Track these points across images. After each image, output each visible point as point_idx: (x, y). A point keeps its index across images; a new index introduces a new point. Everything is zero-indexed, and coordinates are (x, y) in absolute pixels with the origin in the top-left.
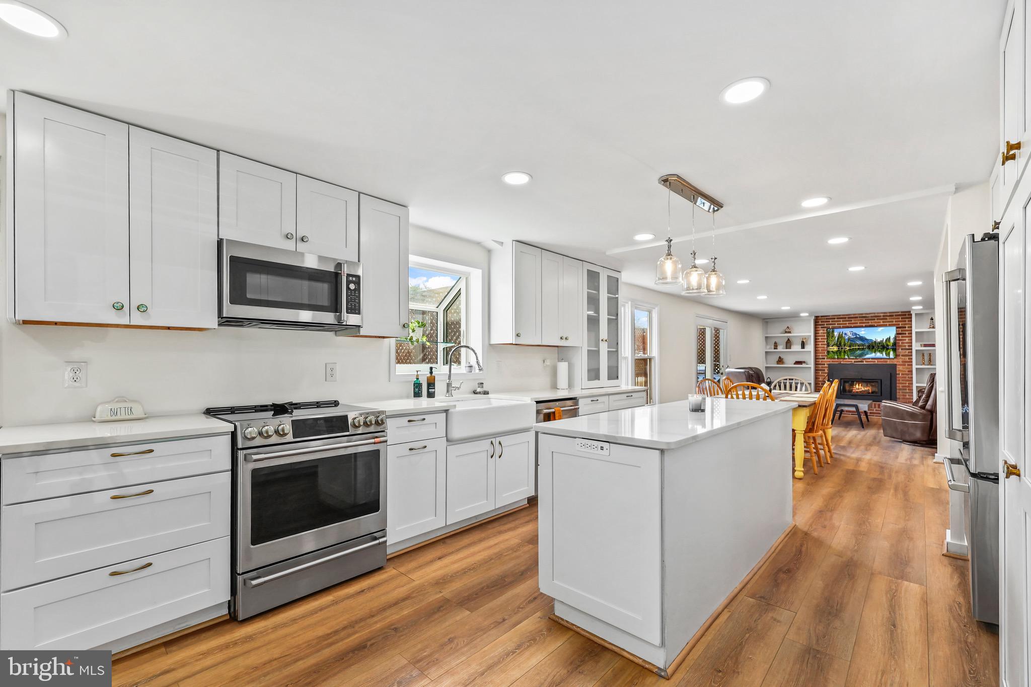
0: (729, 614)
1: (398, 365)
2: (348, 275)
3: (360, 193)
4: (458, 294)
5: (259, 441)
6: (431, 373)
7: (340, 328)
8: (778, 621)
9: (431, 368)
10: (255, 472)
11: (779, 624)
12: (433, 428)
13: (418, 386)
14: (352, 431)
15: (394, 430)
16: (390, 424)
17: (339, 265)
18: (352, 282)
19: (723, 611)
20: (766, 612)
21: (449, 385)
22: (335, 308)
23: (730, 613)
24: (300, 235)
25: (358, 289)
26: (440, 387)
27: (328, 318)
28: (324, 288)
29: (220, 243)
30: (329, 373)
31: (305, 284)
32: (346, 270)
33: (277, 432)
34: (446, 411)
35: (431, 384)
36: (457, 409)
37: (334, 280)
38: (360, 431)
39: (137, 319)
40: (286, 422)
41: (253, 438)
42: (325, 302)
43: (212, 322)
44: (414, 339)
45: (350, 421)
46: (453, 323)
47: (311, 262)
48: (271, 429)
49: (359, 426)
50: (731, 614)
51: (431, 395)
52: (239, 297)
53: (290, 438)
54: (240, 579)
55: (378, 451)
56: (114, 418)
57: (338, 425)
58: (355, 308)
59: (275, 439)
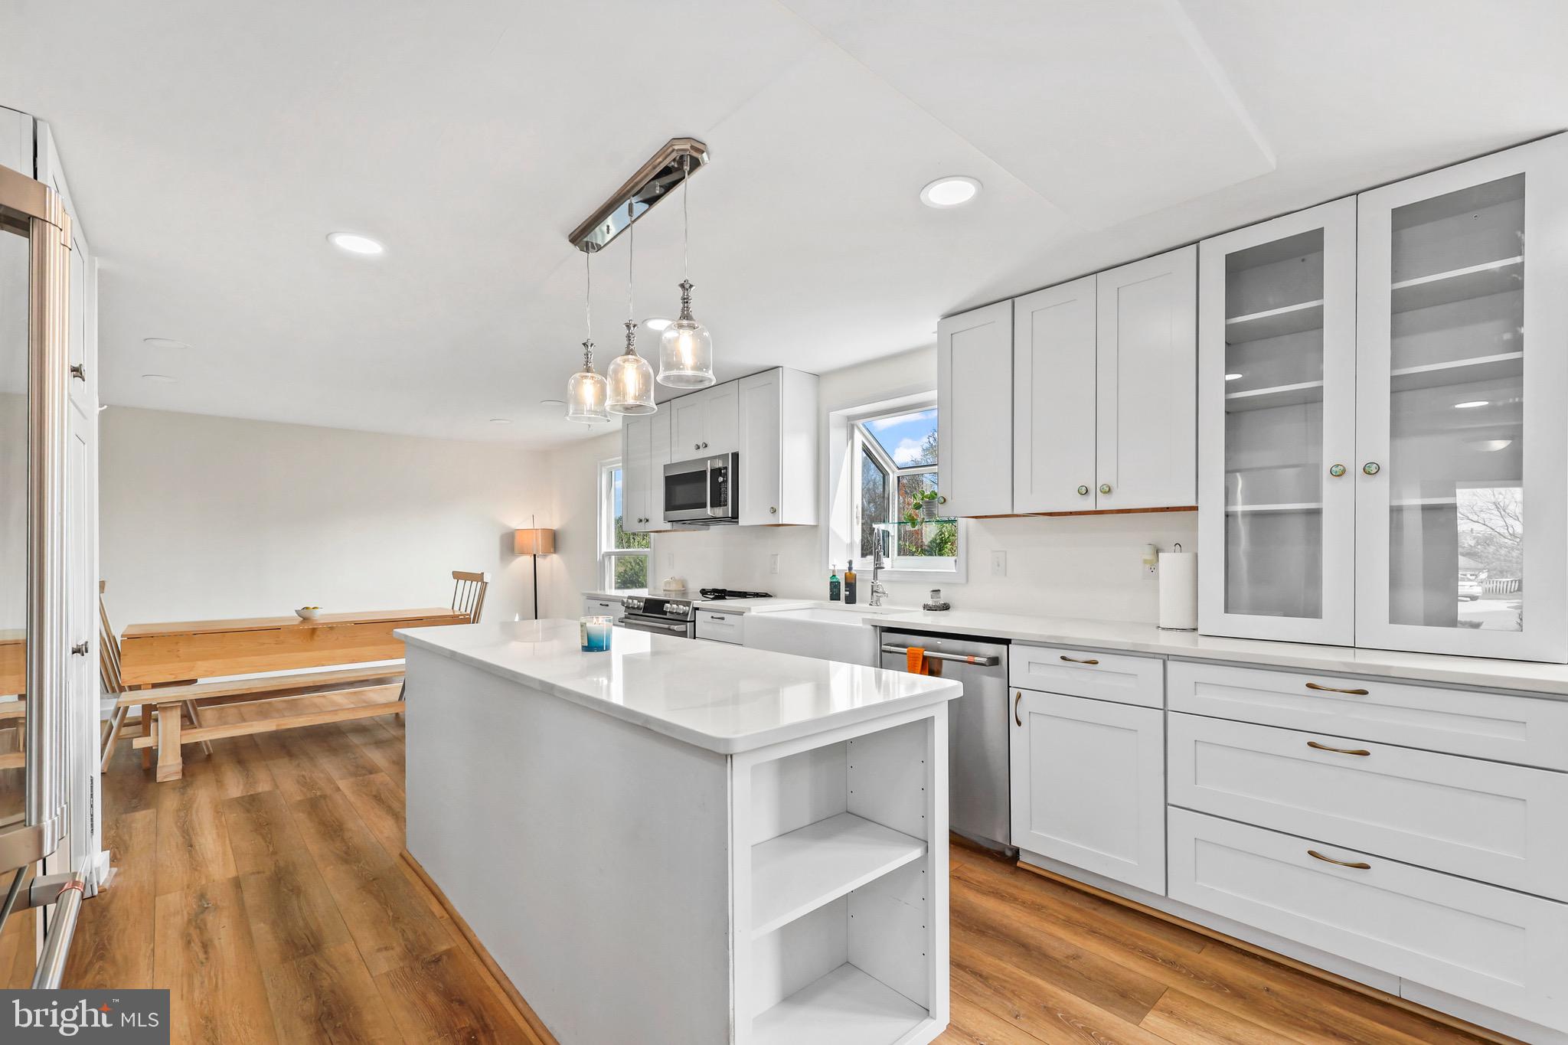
0: (438, 914)
3: (738, 380)
6: (850, 568)
8: (379, 950)
11: (376, 948)
13: (835, 588)
15: (700, 624)
16: (699, 616)
18: (719, 475)
19: (445, 909)
20: (407, 949)
21: (873, 588)
23: (438, 916)
24: (704, 442)
25: (727, 481)
30: (773, 565)
32: (709, 466)
34: (742, 614)
35: (851, 585)
50: (435, 916)
51: (851, 600)
52: (670, 506)
58: (722, 501)
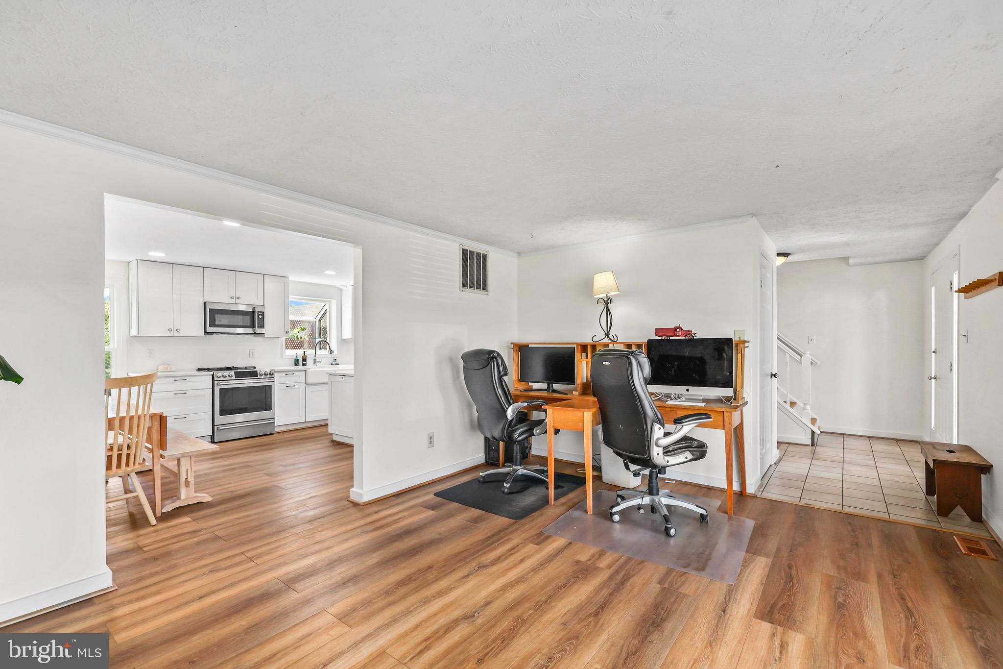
1: (286, 350)
2: (258, 312)
3: (264, 275)
4: (325, 312)
5: (222, 378)
6: (304, 354)
7: (255, 334)
9: (304, 352)
10: (221, 390)
12: (299, 378)
13: (297, 360)
14: (259, 377)
15: (278, 378)
16: (276, 375)
17: (254, 308)
18: (260, 315)
21: (315, 360)
22: (253, 326)
24: (237, 296)
25: (263, 317)
26: (309, 361)
27: (250, 330)
28: (248, 318)
29: (205, 304)
30: (251, 354)
31: (240, 317)
32: (257, 310)
33: (229, 375)
34: (305, 371)
35: (304, 359)
36: (311, 370)
37: (252, 314)
38: (263, 377)
39: (176, 334)
40: (232, 373)
41: (220, 377)
42: (248, 324)
43: (202, 334)
44: (299, 337)
45: (258, 373)
46: (324, 328)
47: (242, 308)
48: (227, 375)
49: (262, 375)
51: (304, 365)
52: (213, 324)
53: (234, 378)
54: (216, 427)
55: (271, 386)
56: (165, 370)
57: (253, 374)
58: (262, 326)
59: (228, 378)
